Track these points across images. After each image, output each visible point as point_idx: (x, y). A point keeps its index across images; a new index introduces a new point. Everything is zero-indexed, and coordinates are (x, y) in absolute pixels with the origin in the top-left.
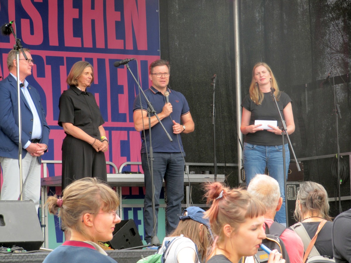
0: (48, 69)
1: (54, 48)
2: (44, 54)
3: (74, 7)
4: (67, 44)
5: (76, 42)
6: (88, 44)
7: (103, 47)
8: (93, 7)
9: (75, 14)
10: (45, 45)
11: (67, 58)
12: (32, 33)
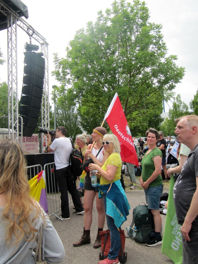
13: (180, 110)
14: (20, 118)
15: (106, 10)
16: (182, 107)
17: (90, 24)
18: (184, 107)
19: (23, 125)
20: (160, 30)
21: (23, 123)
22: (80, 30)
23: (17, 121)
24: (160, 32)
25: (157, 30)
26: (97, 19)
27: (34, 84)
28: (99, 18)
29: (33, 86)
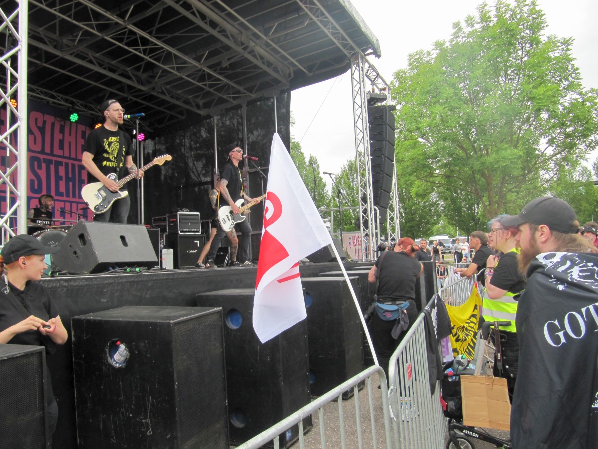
0: (44, 165)
1: (47, 154)
2: (42, 156)
3: (60, 133)
4: (55, 153)
5: (60, 153)
6: (67, 154)
7: (74, 157)
8: (70, 135)
9: (60, 136)
10: (43, 152)
11: (55, 161)
12: (35, 143)
13: (574, 179)
14: (375, 210)
15: (467, 18)
16: (578, 174)
17: (439, 45)
18: (581, 174)
19: (380, 219)
20: (570, 47)
21: (380, 217)
22: (417, 53)
23: (373, 212)
24: (568, 50)
25: (563, 47)
26: (452, 36)
27: (386, 155)
28: (456, 33)
29: (385, 159)
